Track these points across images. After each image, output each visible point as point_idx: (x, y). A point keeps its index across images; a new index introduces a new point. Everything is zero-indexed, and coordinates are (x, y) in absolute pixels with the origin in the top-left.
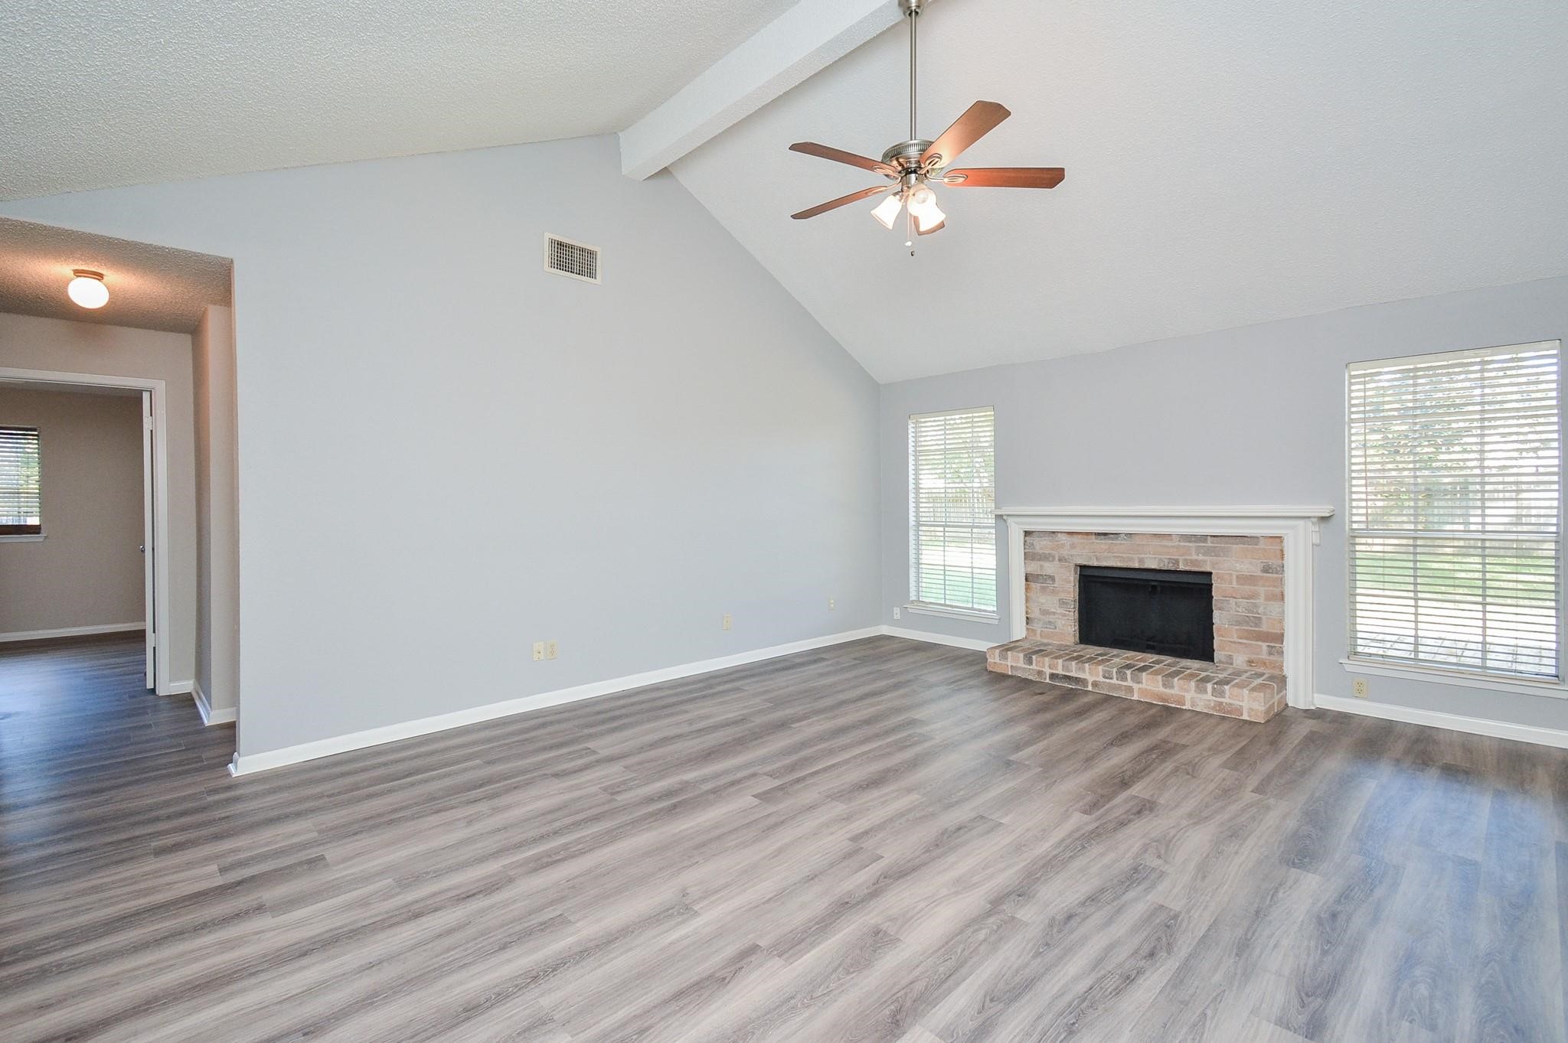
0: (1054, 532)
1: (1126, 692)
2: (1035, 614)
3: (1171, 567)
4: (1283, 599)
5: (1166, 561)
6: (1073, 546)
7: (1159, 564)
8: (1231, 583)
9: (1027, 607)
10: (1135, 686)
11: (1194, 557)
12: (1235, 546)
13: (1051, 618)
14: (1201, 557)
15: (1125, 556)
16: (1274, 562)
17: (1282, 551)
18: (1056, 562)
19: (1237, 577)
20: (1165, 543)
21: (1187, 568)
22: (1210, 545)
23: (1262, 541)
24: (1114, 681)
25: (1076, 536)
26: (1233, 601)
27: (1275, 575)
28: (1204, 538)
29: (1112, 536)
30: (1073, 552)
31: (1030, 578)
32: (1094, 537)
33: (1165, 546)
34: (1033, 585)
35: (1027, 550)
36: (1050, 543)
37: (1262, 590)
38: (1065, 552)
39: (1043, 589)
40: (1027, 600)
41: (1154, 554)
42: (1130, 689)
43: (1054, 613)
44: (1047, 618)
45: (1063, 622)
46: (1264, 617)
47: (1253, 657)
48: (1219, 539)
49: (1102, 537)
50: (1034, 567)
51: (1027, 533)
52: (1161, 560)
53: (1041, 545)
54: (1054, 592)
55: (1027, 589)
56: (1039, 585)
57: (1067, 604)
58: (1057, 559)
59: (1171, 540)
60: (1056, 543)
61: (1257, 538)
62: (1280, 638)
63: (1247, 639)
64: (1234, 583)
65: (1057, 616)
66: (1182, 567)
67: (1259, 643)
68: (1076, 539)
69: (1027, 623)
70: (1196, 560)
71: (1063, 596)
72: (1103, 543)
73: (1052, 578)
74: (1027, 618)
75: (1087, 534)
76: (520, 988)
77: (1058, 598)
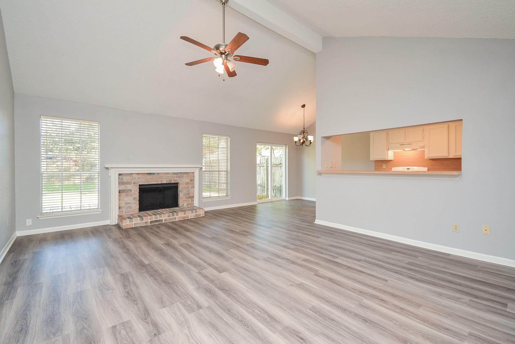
0: (132, 174)
1: (174, 219)
2: (123, 205)
3: (169, 182)
4: (194, 187)
5: (168, 181)
6: (139, 178)
7: (166, 182)
8: (184, 185)
9: (119, 203)
10: (177, 217)
11: (175, 179)
12: (185, 175)
13: (130, 205)
14: (177, 179)
15: (157, 180)
16: (192, 179)
17: (194, 176)
18: (132, 184)
19: (185, 183)
20: (168, 175)
21: (173, 182)
22: (179, 175)
23: (190, 173)
24: (171, 217)
25: (140, 175)
26: (184, 189)
27: (193, 182)
28: (178, 173)
29: (153, 174)
30: (139, 180)
31: (121, 192)
32: (146, 174)
33: (169, 176)
34: (122, 194)
35: (120, 181)
36: (130, 178)
37: (190, 186)
38: (136, 181)
39: (127, 195)
40: (119, 200)
41: (165, 179)
42: (175, 218)
43: (131, 203)
44: (128, 205)
45: (135, 205)
46: (190, 193)
47: (188, 203)
48: (181, 173)
49: (149, 174)
50: (123, 187)
51: (120, 175)
52: (167, 180)
53: (125, 179)
54: (131, 195)
55: (119, 196)
56: (125, 193)
57: (136, 199)
58: (132, 183)
59: (170, 174)
60: (132, 178)
61: (189, 173)
62: (193, 197)
63: (187, 199)
64: (185, 185)
65: (132, 204)
66: (172, 182)
67: (189, 199)
68: (140, 176)
69: (119, 209)
70: (176, 180)
71: (135, 196)
72: (149, 177)
73: (131, 190)
74: (119, 207)
75: (144, 174)
76: (350, 312)
77: (132, 197)
